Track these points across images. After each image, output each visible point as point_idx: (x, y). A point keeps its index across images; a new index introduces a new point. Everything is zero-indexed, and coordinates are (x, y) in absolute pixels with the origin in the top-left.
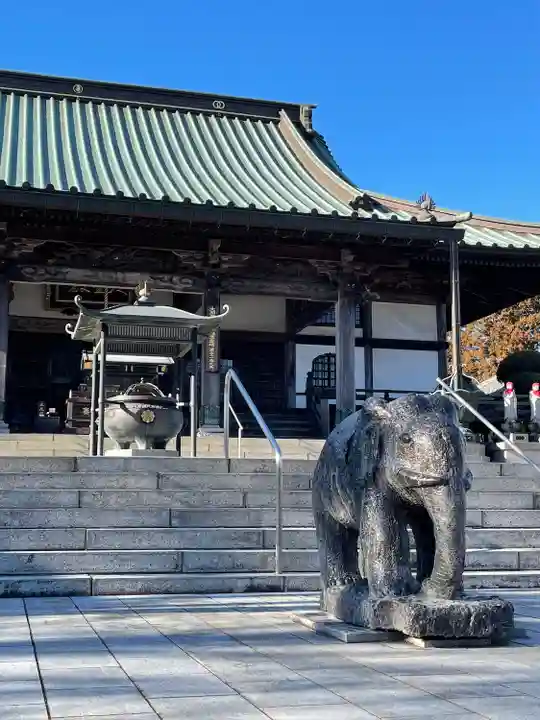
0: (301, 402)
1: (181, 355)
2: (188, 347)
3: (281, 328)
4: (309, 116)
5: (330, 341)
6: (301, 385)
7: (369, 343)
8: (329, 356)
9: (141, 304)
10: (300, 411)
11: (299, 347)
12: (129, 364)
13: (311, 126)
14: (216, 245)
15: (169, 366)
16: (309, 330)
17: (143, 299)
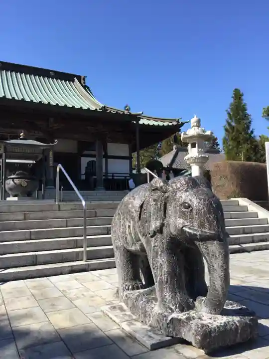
0: (83, 177)
1: (38, 160)
2: (40, 157)
3: (76, 151)
4: (84, 79)
5: (94, 156)
6: (83, 171)
7: (107, 157)
8: (93, 161)
9: (21, 139)
10: (83, 180)
11: (82, 158)
12: (17, 163)
13: (85, 83)
14: (52, 120)
15: (33, 164)
16: (86, 152)
17: (22, 137)
